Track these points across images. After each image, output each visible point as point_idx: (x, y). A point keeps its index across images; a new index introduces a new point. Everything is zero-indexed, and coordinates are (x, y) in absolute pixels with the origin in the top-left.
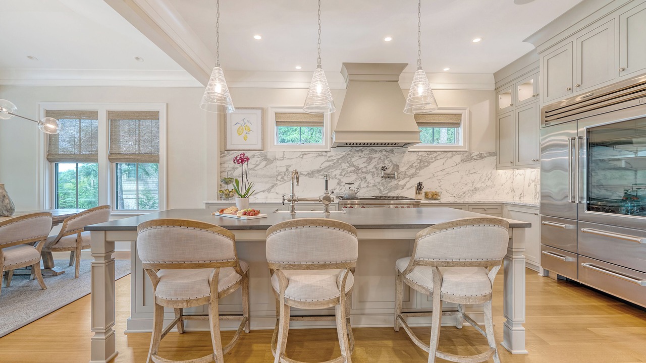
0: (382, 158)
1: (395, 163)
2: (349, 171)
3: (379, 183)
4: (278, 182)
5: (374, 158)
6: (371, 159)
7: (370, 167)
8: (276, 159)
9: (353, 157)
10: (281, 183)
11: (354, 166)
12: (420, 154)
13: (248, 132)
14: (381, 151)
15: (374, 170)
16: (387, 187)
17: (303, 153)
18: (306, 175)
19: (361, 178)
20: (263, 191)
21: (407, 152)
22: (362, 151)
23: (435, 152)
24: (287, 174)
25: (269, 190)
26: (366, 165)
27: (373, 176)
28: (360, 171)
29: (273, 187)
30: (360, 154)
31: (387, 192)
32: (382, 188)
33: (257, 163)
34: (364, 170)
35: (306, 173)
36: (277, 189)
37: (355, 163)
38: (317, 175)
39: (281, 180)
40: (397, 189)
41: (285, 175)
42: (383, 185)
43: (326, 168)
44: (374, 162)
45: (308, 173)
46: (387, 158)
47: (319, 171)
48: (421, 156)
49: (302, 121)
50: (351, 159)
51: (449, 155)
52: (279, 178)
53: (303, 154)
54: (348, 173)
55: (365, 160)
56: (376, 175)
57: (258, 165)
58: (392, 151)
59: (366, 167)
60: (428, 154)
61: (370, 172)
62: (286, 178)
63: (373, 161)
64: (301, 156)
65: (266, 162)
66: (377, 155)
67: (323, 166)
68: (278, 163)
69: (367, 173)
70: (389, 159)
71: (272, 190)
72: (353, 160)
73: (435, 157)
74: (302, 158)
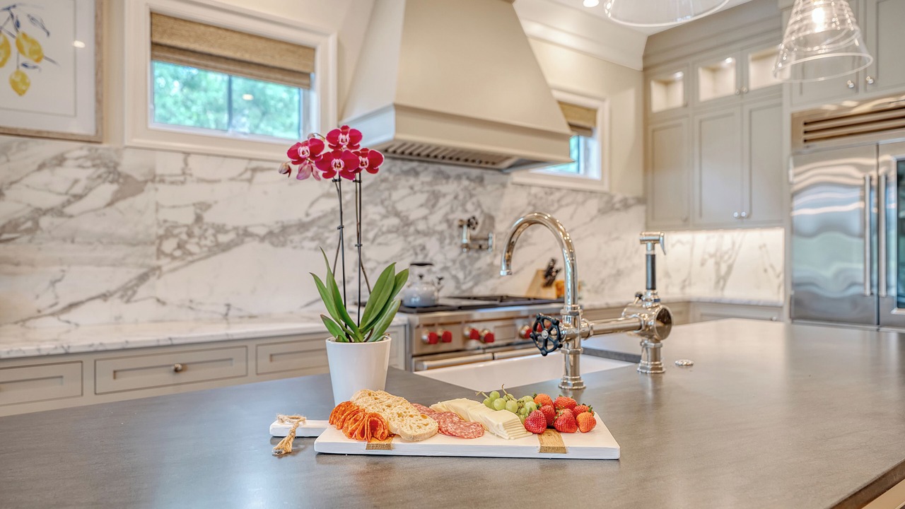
0: (461, 197)
1: (486, 210)
2: (384, 229)
3: (454, 261)
4: (164, 262)
5: (444, 195)
6: (435, 197)
7: (436, 218)
8: (154, 178)
9: (395, 188)
10: (177, 264)
11: (397, 214)
12: (534, 190)
13: (31, 62)
14: (459, 177)
15: (444, 226)
16: (470, 272)
17: (254, 164)
18: (262, 239)
19: (414, 248)
20: (104, 297)
21: (509, 184)
22: (416, 173)
23: (558, 189)
24: (197, 231)
25: (127, 293)
26: (424, 211)
27: (441, 241)
28: (412, 229)
29: (143, 278)
30: (412, 180)
31: (470, 284)
32: (461, 275)
33: (77, 190)
34: (421, 226)
35: (262, 231)
36: (158, 287)
37: (400, 207)
38: (296, 238)
39: (178, 253)
40: (491, 277)
41: (190, 235)
42: (463, 267)
43: (325, 216)
44: (444, 206)
45: (271, 233)
46: (471, 196)
47: (303, 226)
48: (535, 196)
49: (247, 57)
50: (390, 195)
51: (580, 197)
52: (169, 246)
53: (254, 170)
54: (383, 233)
55: (422, 198)
56: (447, 241)
57: (79, 197)
58: (481, 180)
59: (425, 218)
60: (546, 193)
61: (435, 232)
62: (192, 247)
63: (442, 202)
64: (248, 175)
65: (115, 187)
66: (449, 188)
67: (316, 212)
68: (164, 194)
69: (427, 234)
70: (474, 200)
71: (143, 291)
72: (396, 195)
73: (559, 201)
74: (250, 181)
